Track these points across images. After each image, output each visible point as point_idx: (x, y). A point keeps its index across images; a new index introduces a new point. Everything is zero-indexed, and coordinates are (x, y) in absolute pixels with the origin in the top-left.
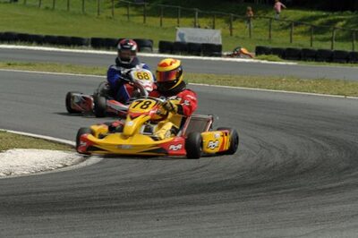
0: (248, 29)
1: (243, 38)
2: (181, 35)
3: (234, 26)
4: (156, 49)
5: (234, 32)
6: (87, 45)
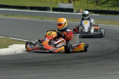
0: (80, 3)
1: (79, 6)
3: (75, 2)
5: (76, 4)
6: (28, 9)
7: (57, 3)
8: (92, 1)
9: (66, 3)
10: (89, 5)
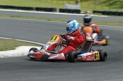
1: (86, 8)
2: (66, 6)
4: (58, 11)
7: (63, 4)
8: (100, 2)
9: (73, 4)
10: (97, 6)
